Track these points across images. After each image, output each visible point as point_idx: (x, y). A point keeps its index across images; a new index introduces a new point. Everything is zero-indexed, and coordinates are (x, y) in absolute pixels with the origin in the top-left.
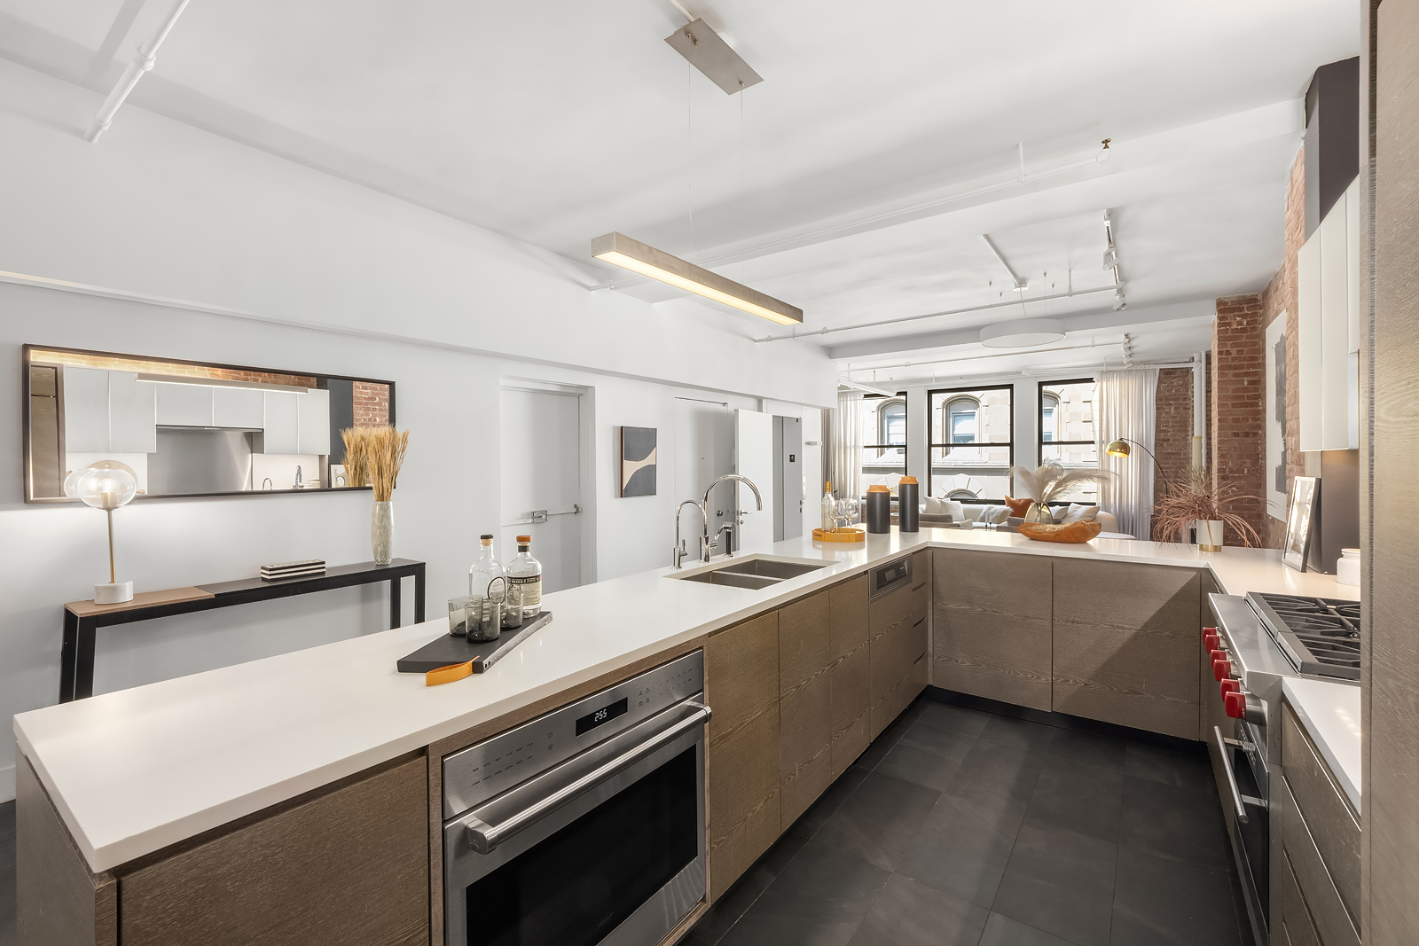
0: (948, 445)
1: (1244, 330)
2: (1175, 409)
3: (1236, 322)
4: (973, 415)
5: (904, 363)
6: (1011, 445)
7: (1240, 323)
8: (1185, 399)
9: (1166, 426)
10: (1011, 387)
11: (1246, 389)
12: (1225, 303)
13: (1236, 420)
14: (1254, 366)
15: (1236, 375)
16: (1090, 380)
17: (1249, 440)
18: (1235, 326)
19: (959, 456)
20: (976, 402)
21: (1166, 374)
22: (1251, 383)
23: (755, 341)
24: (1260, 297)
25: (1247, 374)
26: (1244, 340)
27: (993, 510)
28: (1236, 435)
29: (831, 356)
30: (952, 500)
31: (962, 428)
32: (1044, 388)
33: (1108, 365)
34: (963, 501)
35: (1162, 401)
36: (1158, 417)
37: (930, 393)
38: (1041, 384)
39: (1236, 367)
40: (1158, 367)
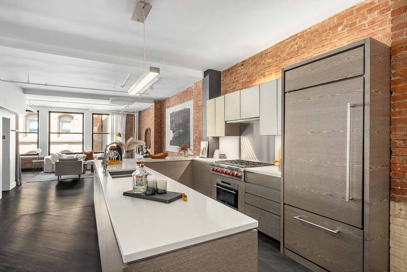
0: (59, 133)
1: (159, 108)
2: (130, 125)
3: (158, 106)
4: (70, 122)
5: (56, 101)
6: (83, 133)
7: (158, 107)
8: (132, 122)
9: (128, 130)
10: (83, 114)
11: (159, 122)
12: (156, 101)
13: (158, 129)
14: (161, 117)
15: (158, 119)
16: (108, 115)
17: (160, 134)
18: (157, 107)
19: (64, 138)
20: (72, 117)
21: (128, 115)
22: (160, 121)
23: (2, 80)
24: (162, 101)
25: (160, 119)
26: (159, 111)
27: (79, 156)
28: (158, 133)
29: (24, 93)
30: (61, 153)
31: (66, 127)
32: (94, 115)
33: (116, 111)
34: (66, 154)
35: (127, 122)
36: (126, 127)
37: (50, 112)
38: (93, 114)
39: (158, 117)
40: (126, 113)
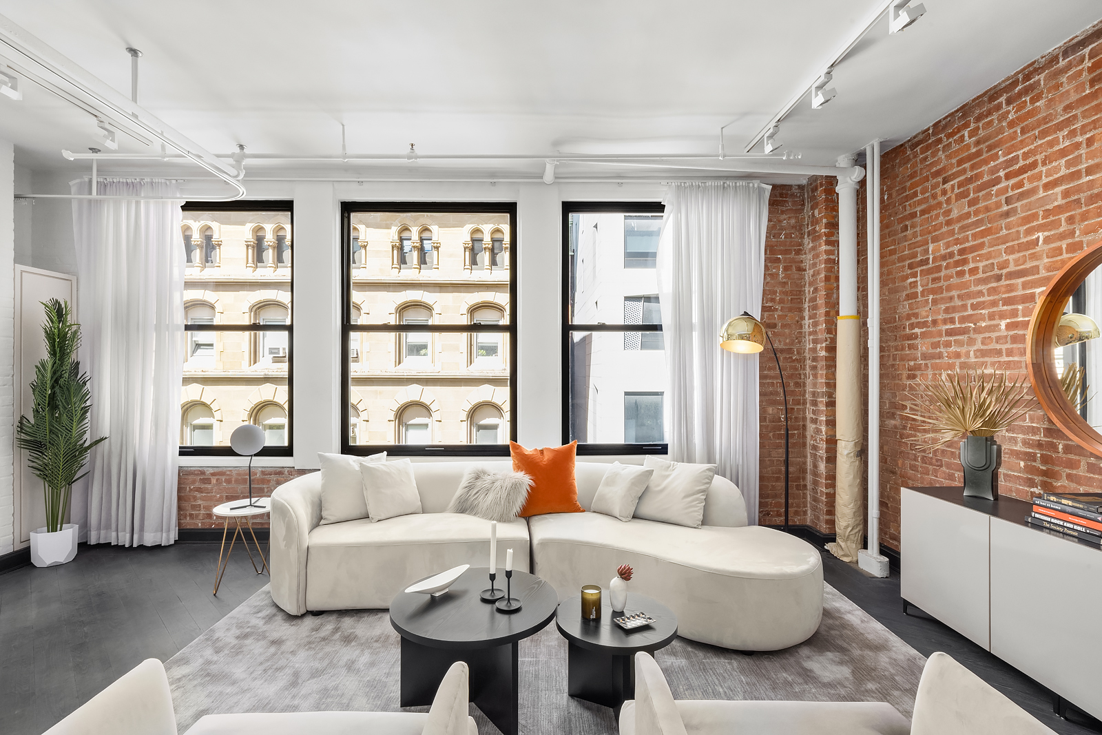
8: (799, 252)
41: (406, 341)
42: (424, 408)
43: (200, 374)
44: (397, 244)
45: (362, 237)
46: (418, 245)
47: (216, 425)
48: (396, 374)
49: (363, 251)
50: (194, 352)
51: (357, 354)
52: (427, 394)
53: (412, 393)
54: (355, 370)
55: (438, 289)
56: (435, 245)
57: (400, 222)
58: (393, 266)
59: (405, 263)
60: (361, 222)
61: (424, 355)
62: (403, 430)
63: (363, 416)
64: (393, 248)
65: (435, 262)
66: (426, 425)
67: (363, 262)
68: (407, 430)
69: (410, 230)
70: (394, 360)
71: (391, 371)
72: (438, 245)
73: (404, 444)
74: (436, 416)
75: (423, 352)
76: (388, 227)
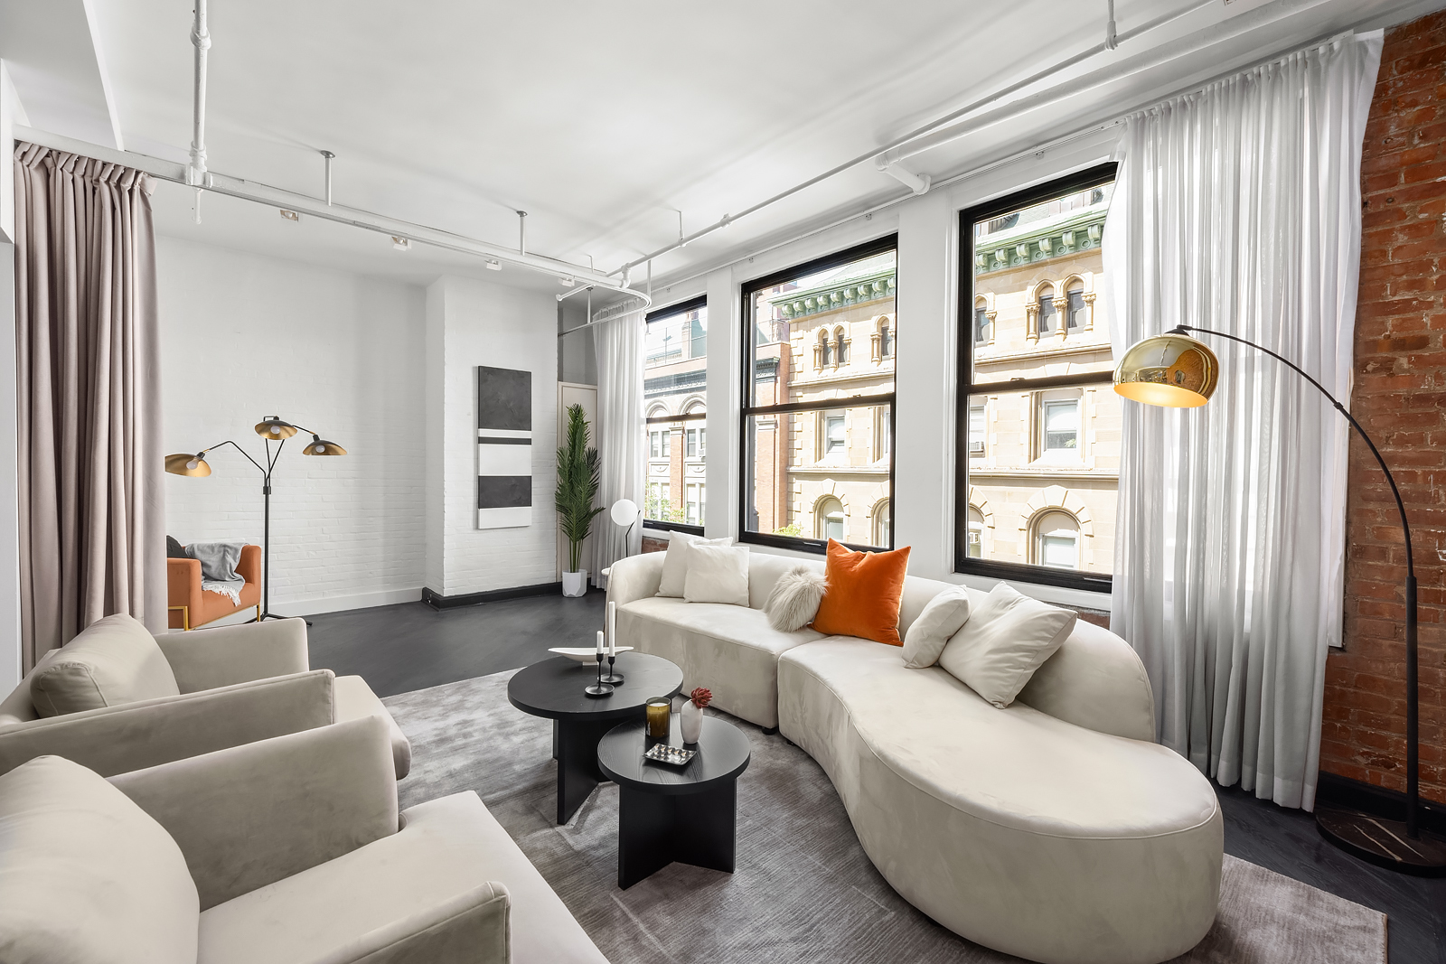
41: (1046, 430)
42: (1070, 517)
43: (832, 470)
44: (1034, 308)
45: (989, 308)
46: (1063, 303)
47: (845, 519)
48: (1029, 472)
49: (991, 324)
50: (829, 449)
51: (983, 448)
52: (1074, 499)
53: (1052, 496)
54: (974, 466)
55: (1091, 357)
56: (1088, 298)
57: (1038, 279)
58: (1029, 336)
59: (1046, 329)
60: (989, 290)
61: (1072, 447)
62: (1039, 543)
63: (989, 521)
64: (1028, 313)
65: (1089, 321)
66: (1073, 540)
67: (991, 337)
68: (1045, 543)
69: (1052, 287)
70: (1028, 454)
71: (1023, 466)
72: (1093, 297)
73: (1040, 565)
74: (1085, 529)
75: (1070, 443)
76: (1022, 288)
